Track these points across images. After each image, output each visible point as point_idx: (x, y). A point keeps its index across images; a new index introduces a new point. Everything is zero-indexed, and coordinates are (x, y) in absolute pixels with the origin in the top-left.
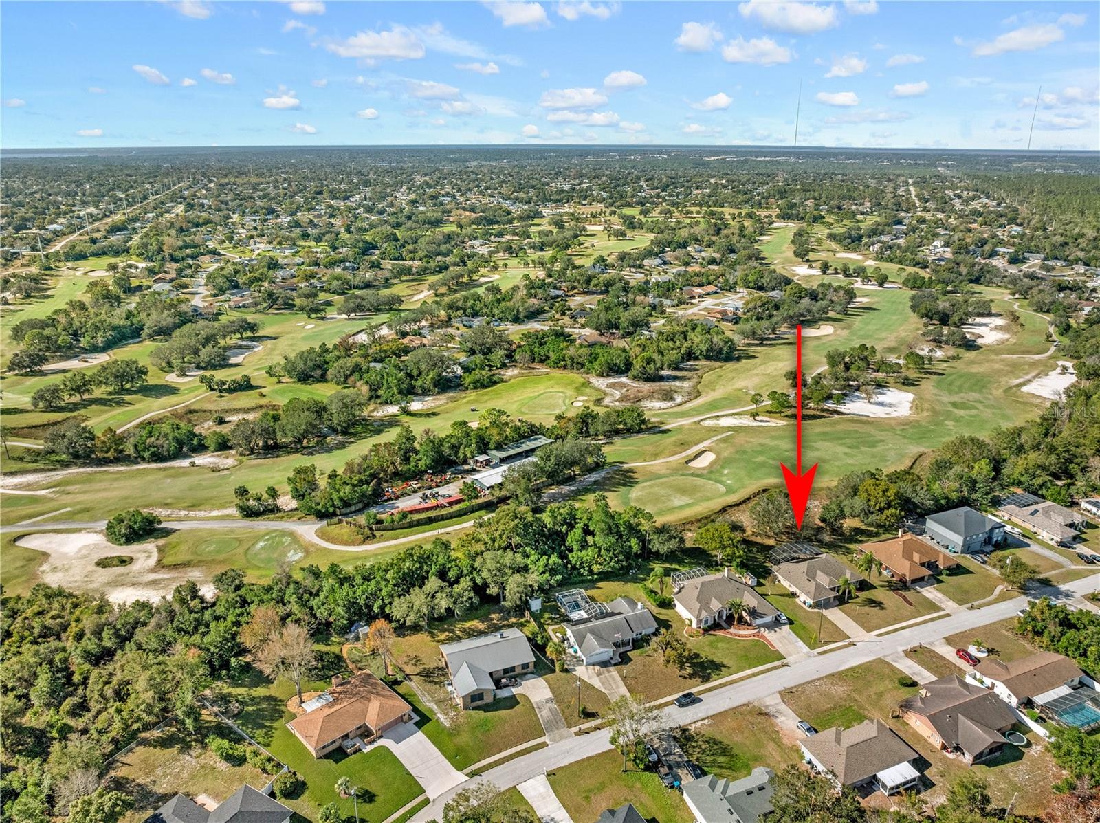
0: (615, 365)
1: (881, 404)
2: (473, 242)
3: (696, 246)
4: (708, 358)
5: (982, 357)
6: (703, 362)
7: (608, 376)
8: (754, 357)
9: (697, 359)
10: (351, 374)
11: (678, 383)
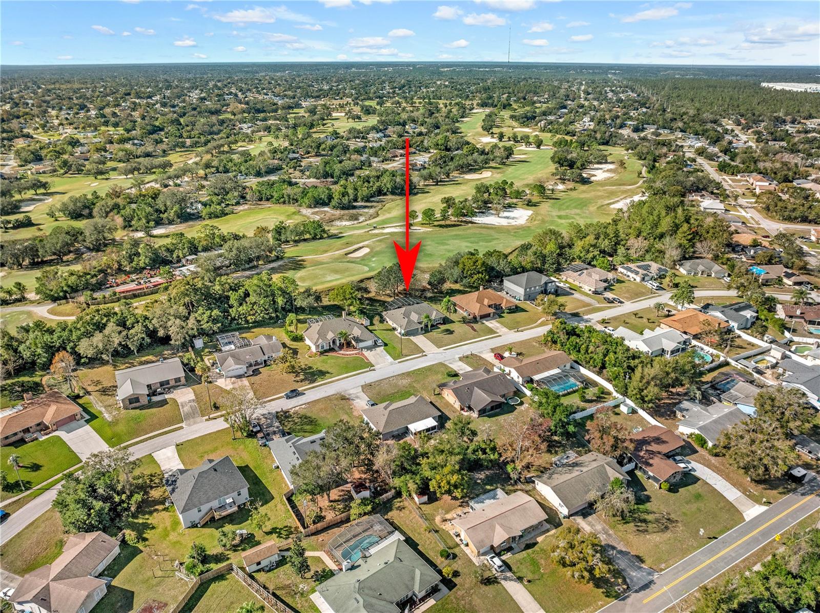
0: (321, 199)
1: (507, 218)
2: (242, 125)
3: (412, 125)
4: (393, 193)
5: (591, 188)
6: (390, 197)
7: (315, 207)
8: (428, 192)
9: (385, 194)
10: (111, 211)
11: (366, 210)
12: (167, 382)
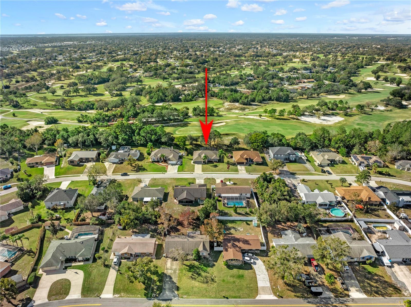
12: (88, 158)
